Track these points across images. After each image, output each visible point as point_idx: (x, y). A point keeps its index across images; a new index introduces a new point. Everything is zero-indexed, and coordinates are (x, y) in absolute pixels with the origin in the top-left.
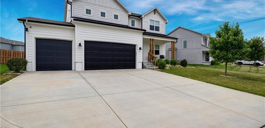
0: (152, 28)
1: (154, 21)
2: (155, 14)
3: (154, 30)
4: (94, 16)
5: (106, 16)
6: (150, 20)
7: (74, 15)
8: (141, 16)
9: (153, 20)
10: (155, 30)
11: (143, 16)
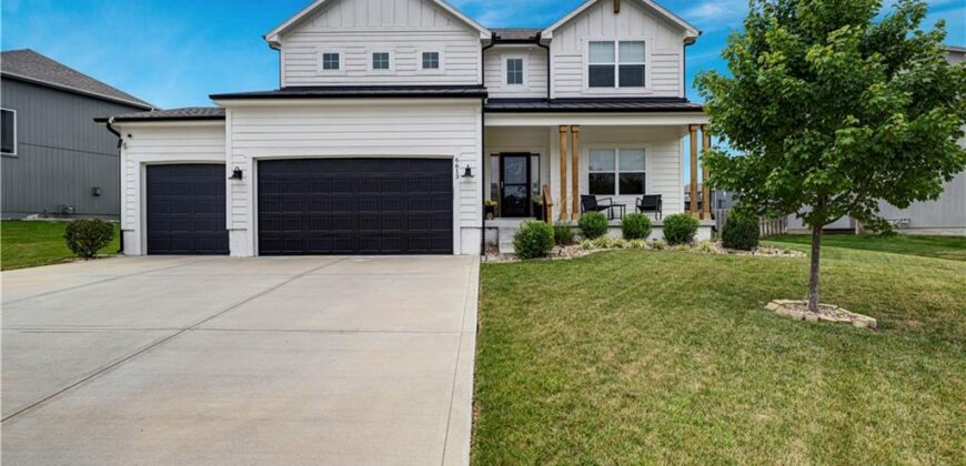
0: (600, 75)
1: (613, 43)
2: (616, 12)
3: (613, 85)
4: (349, 74)
5: (390, 63)
6: (590, 43)
7: (289, 80)
8: (539, 36)
9: (605, 43)
10: (621, 85)
11: (546, 35)
